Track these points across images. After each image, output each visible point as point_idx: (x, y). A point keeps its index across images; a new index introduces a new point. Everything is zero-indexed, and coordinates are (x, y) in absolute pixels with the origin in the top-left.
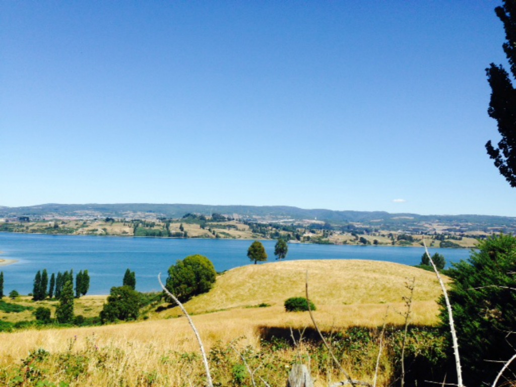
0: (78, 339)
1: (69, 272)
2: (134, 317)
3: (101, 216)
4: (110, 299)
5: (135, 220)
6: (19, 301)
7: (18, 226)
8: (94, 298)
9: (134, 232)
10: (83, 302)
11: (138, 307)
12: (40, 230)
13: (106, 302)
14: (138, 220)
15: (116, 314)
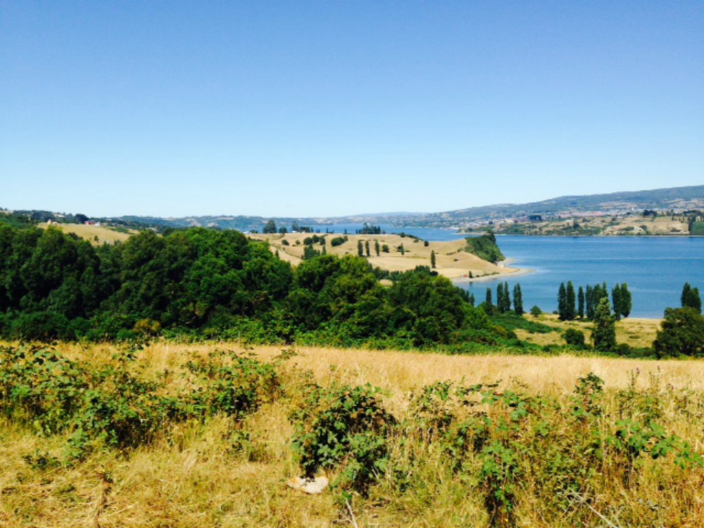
1: (601, 286)
3: (635, 208)
4: (665, 325)
5: (689, 212)
7: (529, 227)
8: (642, 323)
9: (690, 229)
10: (626, 326)
12: (557, 231)
13: (660, 329)
14: (694, 211)
15: (677, 347)
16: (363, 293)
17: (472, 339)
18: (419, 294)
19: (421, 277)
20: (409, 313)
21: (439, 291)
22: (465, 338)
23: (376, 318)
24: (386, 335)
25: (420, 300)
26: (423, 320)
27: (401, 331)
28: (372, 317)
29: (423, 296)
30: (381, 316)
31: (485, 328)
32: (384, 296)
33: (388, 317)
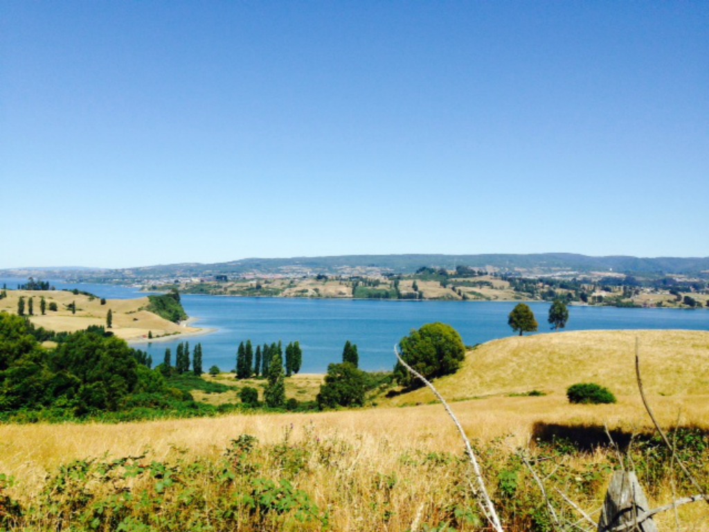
0: (294, 428)
1: (277, 345)
2: (359, 403)
3: (310, 272)
4: (328, 380)
5: (353, 278)
6: (221, 379)
7: (215, 287)
8: (309, 378)
9: (353, 293)
10: (296, 382)
11: (363, 390)
12: (241, 291)
13: (323, 383)
14: (357, 277)
15: (336, 399)
16: (18, 357)
17: (144, 404)
18: (87, 357)
19: (92, 338)
20: (73, 379)
21: (111, 354)
22: (136, 404)
23: (31, 386)
24: (42, 406)
25: (87, 364)
26: (88, 386)
27: (60, 400)
28: (26, 385)
29: (92, 359)
30: (38, 384)
31: (159, 391)
32: (44, 360)
33: (46, 384)
